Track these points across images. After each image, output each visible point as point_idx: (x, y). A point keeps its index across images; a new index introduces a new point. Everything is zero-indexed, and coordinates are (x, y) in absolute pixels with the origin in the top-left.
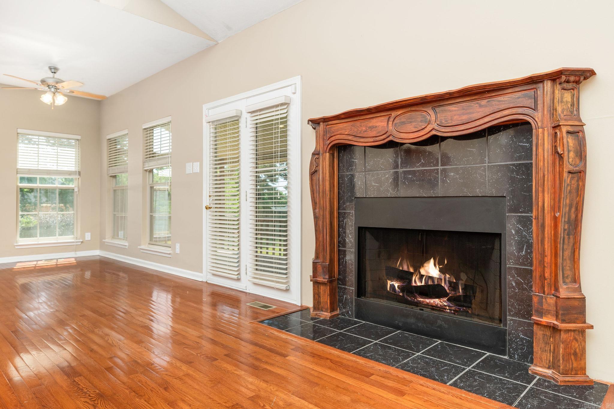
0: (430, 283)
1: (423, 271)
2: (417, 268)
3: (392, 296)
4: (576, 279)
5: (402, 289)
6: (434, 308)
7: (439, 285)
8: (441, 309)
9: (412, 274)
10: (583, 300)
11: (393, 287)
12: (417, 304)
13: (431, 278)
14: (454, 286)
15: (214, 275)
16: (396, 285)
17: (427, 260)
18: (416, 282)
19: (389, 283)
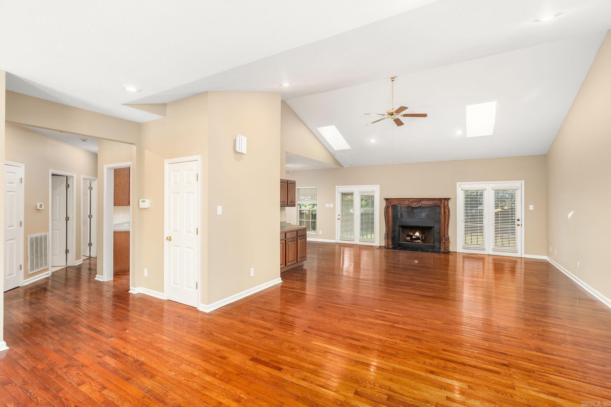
0: (417, 237)
1: (415, 235)
2: (414, 234)
3: (408, 241)
4: (448, 234)
5: (410, 239)
6: (418, 242)
7: (419, 237)
8: (419, 242)
9: (413, 235)
10: (449, 237)
11: (408, 239)
12: (414, 242)
13: (417, 236)
14: (422, 237)
15: (341, 240)
16: (409, 238)
17: (416, 232)
18: (414, 237)
19: (407, 238)
